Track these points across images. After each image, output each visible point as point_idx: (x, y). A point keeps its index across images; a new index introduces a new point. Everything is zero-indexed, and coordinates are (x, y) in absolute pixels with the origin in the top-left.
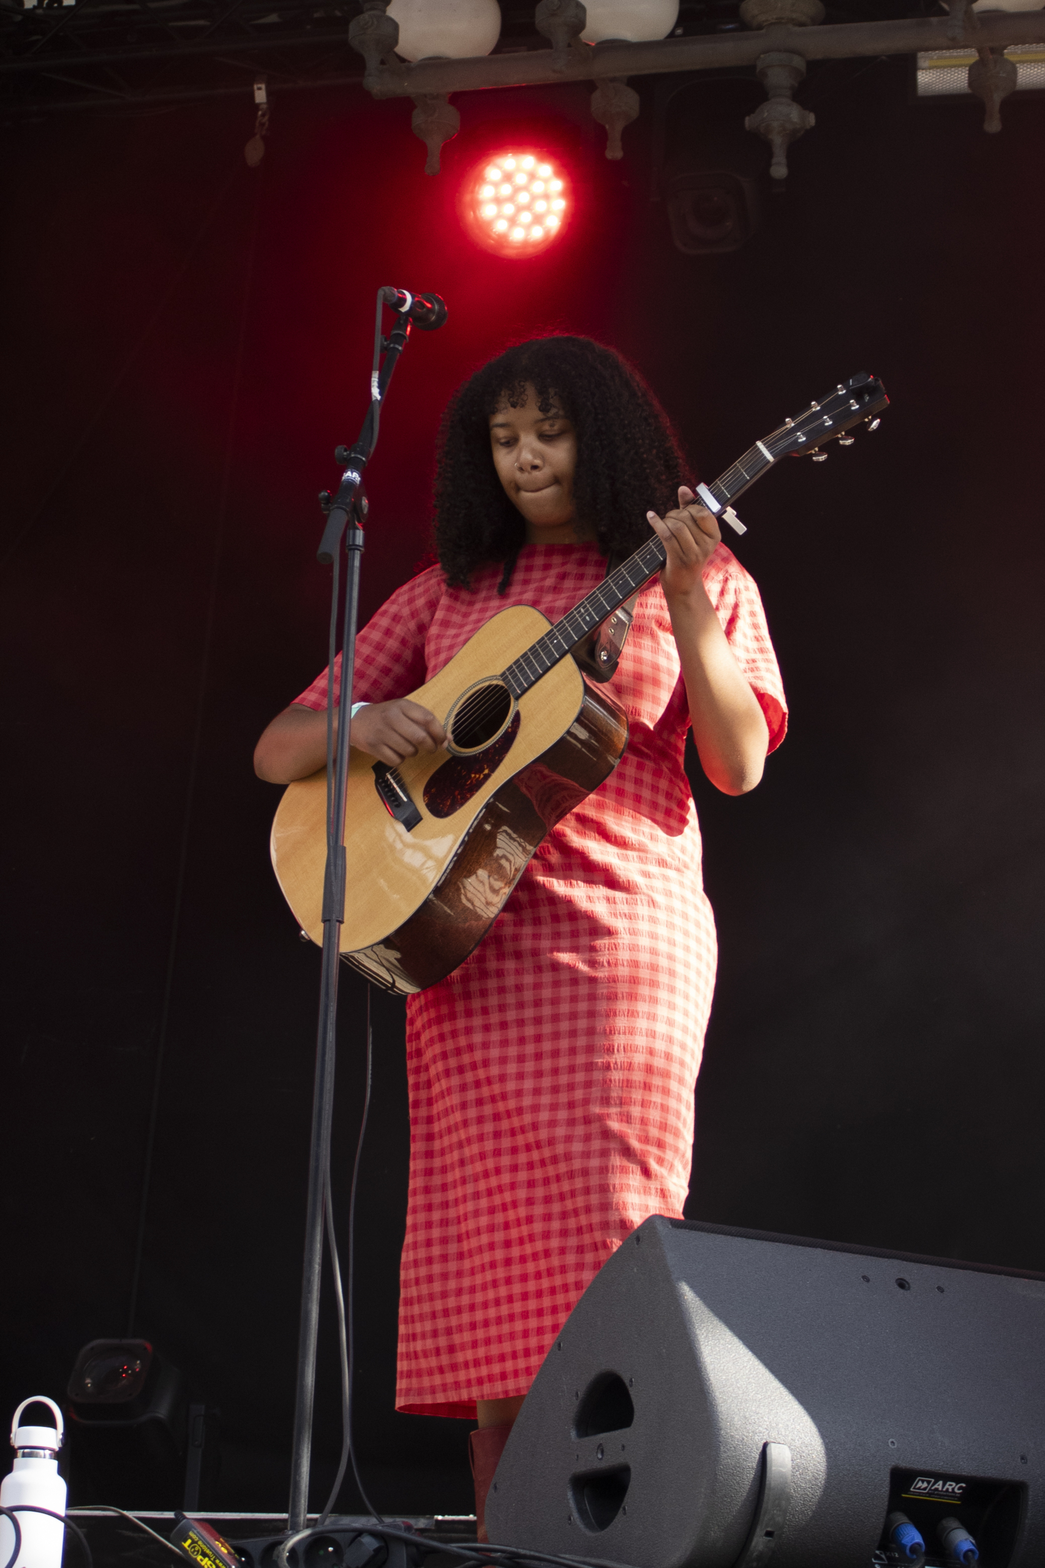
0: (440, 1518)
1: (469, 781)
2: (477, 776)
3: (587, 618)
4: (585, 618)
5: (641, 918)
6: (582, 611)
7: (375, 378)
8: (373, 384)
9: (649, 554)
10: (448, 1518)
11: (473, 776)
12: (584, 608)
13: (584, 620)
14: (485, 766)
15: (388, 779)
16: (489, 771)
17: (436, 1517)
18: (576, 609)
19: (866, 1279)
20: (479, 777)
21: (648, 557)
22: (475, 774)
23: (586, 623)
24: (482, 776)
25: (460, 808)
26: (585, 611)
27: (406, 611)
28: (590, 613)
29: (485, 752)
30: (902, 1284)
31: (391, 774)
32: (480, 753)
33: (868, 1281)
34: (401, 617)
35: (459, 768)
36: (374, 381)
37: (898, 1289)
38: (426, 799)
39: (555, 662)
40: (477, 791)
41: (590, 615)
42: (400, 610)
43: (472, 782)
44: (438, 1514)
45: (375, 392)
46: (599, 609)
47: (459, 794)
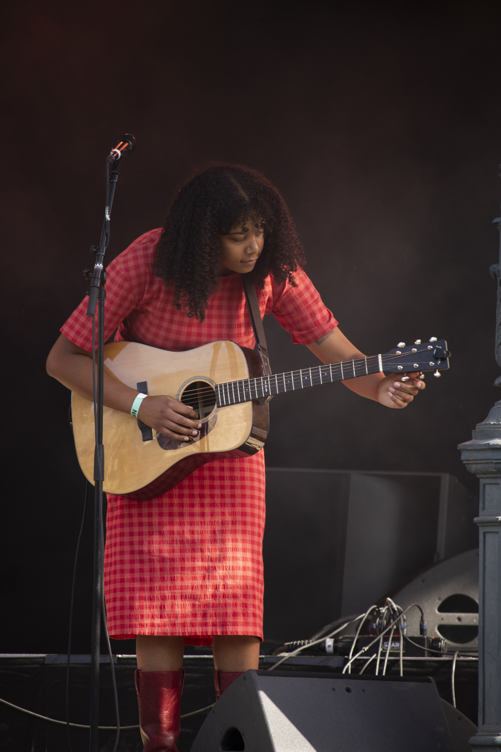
0: (120, 656)
7: (107, 210)
8: (106, 213)
10: (125, 656)
13: (264, 389)
17: (117, 655)
19: (334, 689)
26: (265, 385)
30: (348, 690)
33: (334, 690)
36: (107, 211)
37: (345, 691)
39: (243, 401)
41: (268, 389)
44: (118, 654)
45: (108, 217)
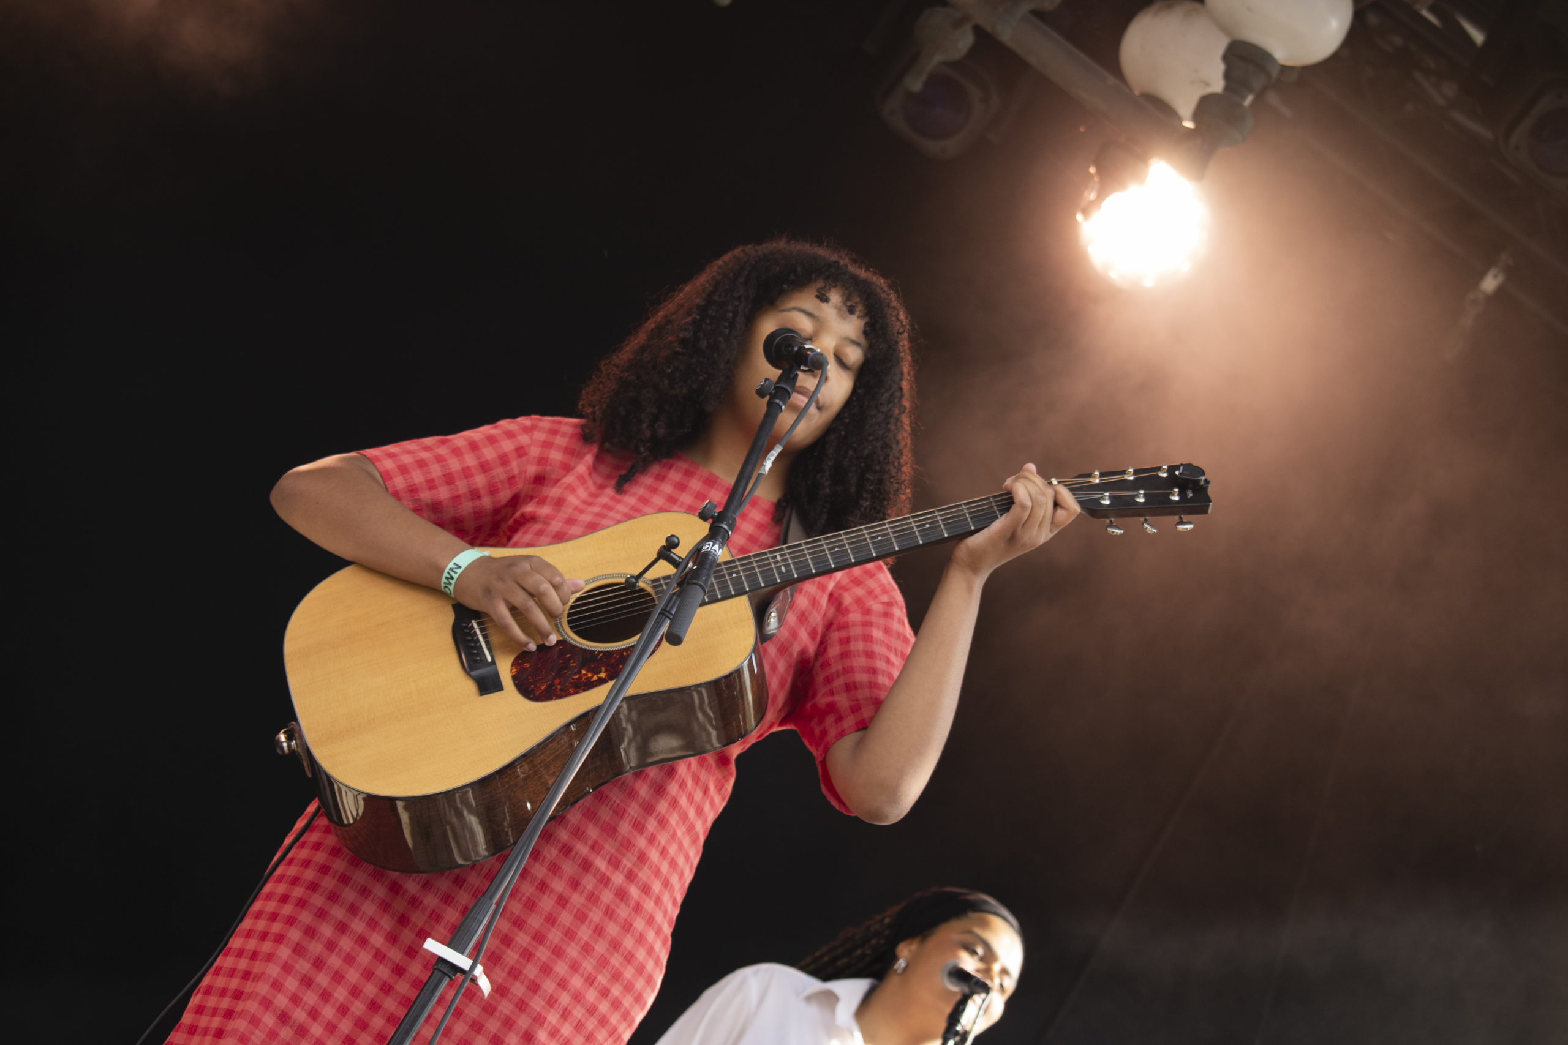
1: (577, 676)
2: (590, 675)
3: (783, 569)
4: (780, 567)
5: (576, 940)
6: (779, 558)
9: (882, 536)
11: (584, 672)
12: (781, 555)
14: (603, 669)
15: (472, 627)
16: (606, 676)
18: (771, 552)
20: (592, 677)
21: (880, 538)
22: (588, 671)
23: (780, 573)
24: (595, 678)
25: (556, 699)
26: (782, 560)
27: (535, 452)
28: (789, 564)
29: (608, 654)
31: (479, 624)
32: (600, 652)
34: (526, 454)
35: (568, 656)
38: (515, 670)
39: (727, 597)
40: (584, 690)
41: (788, 568)
42: (530, 445)
43: (580, 678)
46: (801, 565)
47: (559, 684)
